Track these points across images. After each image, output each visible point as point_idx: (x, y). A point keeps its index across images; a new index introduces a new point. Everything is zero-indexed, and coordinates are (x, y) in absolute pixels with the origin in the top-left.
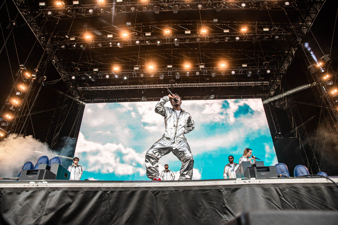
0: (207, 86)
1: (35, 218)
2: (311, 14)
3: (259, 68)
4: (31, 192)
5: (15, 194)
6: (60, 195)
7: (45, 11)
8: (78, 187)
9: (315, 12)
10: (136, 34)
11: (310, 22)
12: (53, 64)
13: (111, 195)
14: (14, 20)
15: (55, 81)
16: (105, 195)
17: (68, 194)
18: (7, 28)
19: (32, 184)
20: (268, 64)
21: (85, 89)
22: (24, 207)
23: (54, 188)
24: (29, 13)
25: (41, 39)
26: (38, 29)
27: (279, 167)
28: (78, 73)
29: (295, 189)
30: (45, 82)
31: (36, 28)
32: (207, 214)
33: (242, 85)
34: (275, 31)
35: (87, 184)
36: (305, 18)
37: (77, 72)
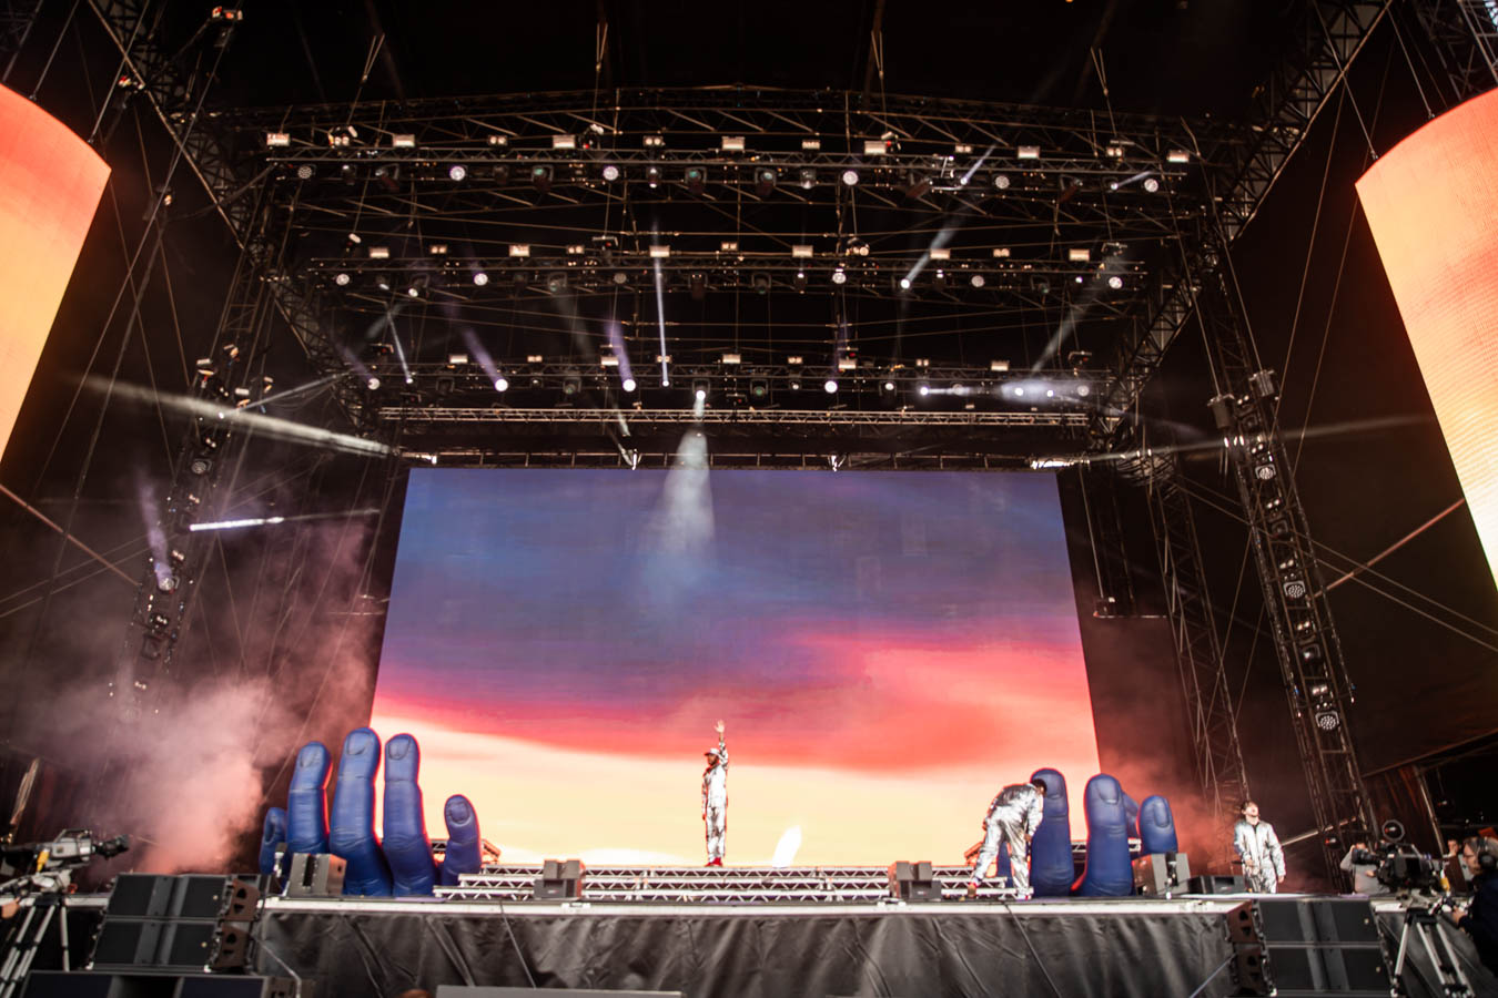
7: (289, 165)
9: (1265, 175)
10: (613, 242)
14: (166, 183)
15: (305, 396)
20: (1086, 359)
21: (409, 416)
30: (266, 400)
31: (217, 176)
34: (1112, 258)
37: (386, 360)
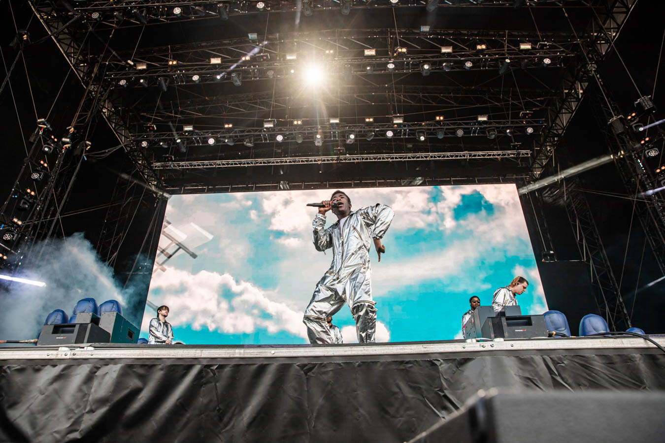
0: (407, 159)
1: (69, 419)
2: (615, 15)
3: (512, 122)
4: (61, 367)
5: (30, 371)
6: (118, 374)
7: (86, 11)
9: (624, 10)
10: (267, 56)
11: (614, 32)
12: (105, 117)
13: (218, 372)
14: (25, 29)
15: (108, 152)
16: (208, 373)
17: (134, 372)
18: (11, 45)
19: (64, 352)
20: (530, 115)
21: (167, 166)
22: (48, 396)
23: (107, 360)
24: (55, 15)
25: (79, 68)
26: (73, 47)
27: (550, 318)
28: (154, 135)
29: (582, 360)
30: (87, 154)
31: (69, 45)
32: (408, 409)
33: (477, 157)
34: (543, 49)
35: (171, 352)
36: (604, 23)
37: (152, 133)
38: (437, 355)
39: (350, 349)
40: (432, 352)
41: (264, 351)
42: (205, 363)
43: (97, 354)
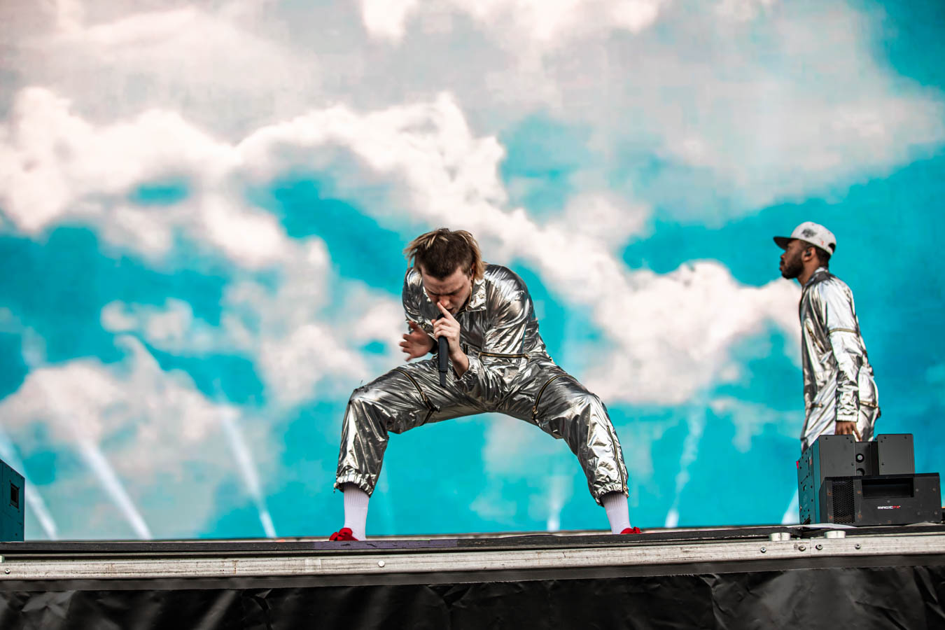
6: (69, 610)
8: (137, 575)
13: (272, 603)
16: (250, 605)
17: (101, 605)
23: (41, 583)
35: (172, 565)
38: (708, 565)
39: (536, 556)
40: (699, 559)
41: (363, 561)
42: (243, 586)
43: (20, 572)
